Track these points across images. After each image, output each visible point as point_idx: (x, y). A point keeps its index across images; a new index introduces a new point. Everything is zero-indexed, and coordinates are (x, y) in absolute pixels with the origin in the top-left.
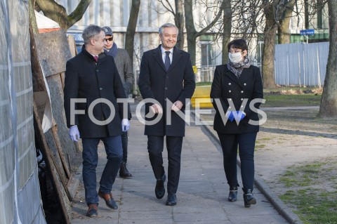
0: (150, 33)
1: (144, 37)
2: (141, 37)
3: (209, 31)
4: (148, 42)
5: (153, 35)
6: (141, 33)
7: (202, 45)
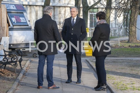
0: (60, 7)
1: (56, 9)
2: (54, 9)
3: (96, 7)
4: (58, 12)
5: (61, 8)
6: (54, 6)
7: (90, 15)
